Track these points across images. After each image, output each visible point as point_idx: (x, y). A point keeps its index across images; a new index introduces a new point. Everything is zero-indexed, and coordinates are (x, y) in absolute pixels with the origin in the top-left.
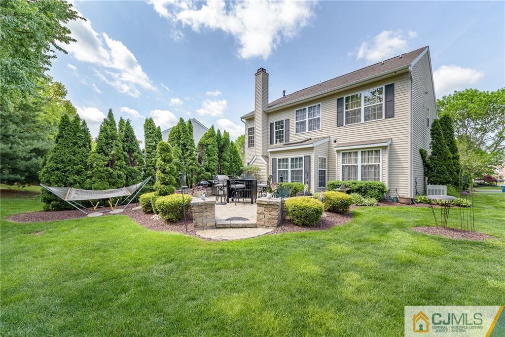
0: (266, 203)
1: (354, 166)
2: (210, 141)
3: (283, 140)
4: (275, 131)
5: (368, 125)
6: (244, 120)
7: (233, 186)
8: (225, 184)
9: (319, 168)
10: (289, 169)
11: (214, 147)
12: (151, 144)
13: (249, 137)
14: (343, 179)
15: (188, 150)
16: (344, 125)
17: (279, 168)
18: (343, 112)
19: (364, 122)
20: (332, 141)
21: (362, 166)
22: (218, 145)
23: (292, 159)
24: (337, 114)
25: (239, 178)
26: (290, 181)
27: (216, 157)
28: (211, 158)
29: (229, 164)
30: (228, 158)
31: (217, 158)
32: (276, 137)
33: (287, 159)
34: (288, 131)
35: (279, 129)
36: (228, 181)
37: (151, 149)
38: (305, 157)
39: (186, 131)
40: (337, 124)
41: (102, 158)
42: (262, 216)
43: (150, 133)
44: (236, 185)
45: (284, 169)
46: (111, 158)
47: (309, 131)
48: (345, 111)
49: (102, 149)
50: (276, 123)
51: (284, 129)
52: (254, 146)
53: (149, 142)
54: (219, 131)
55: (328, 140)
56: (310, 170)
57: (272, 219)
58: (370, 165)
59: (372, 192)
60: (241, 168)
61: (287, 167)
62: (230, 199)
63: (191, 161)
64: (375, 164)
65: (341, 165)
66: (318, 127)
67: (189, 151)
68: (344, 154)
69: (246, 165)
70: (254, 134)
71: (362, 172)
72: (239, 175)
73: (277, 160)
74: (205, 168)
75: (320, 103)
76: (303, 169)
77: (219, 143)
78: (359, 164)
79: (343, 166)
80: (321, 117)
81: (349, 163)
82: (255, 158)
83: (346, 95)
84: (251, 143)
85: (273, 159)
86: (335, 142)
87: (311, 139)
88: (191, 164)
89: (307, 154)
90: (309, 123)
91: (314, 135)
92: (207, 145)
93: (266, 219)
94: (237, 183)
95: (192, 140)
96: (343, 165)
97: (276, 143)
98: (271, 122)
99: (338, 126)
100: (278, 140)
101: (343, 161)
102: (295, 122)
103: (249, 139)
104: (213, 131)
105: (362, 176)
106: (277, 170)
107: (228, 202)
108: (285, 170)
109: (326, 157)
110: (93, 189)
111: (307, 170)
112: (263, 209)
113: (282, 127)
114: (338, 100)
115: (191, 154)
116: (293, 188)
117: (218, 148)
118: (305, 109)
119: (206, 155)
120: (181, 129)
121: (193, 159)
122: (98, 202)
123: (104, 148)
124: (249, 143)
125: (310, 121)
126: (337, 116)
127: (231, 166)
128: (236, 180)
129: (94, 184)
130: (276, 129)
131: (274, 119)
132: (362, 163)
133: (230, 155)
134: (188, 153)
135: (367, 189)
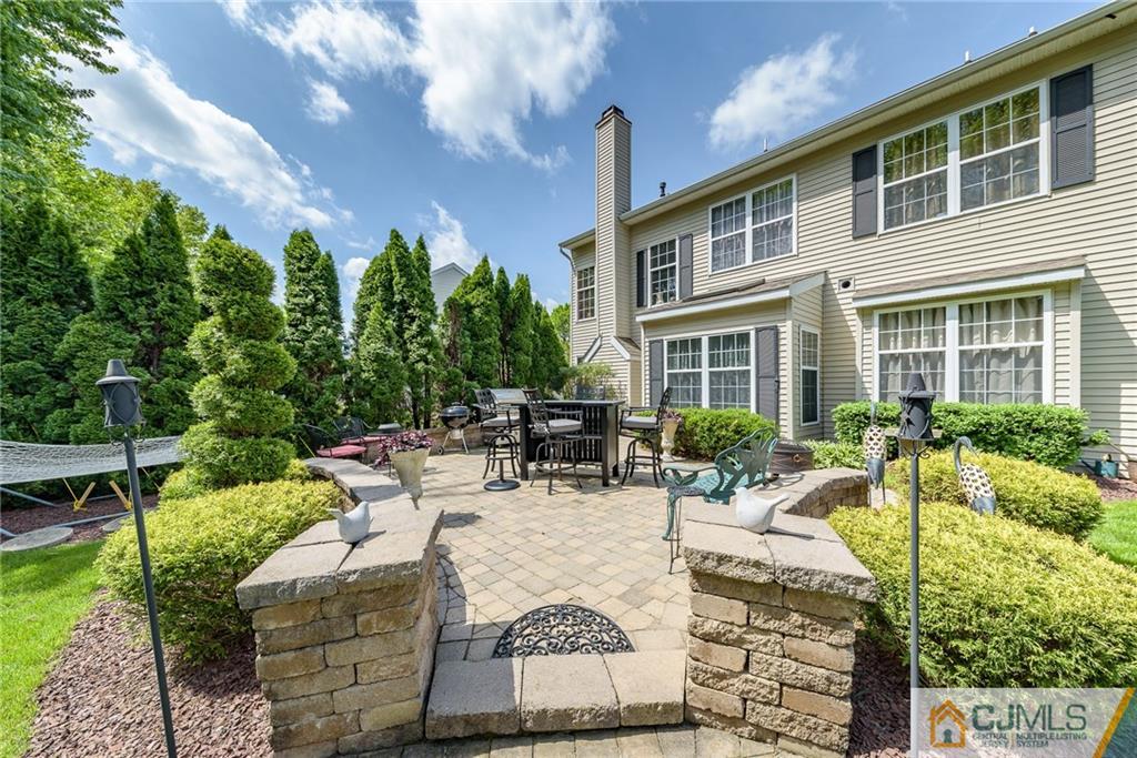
0: (763, 578)
1: (926, 355)
2: (478, 297)
3: (673, 294)
4: (650, 270)
5: (977, 221)
6: (568, 251)
7: (539, 427)
8: (515, 417)
9: (804, 364)
10: (705, 370)
11: (487, 313)
12: (301, 300)
13: (580, 293)
14: (883, 397)
15: (413, 319)
16: (881, 230)
17: (671, 365)
18: (873, 191)
19: (959, 213)
20: (836, 285)
21: (962, 353)
22: (502, 309)
23: (714, 341)
24: (855, 201)
25: (560, 398)
26: (705, 403)
27: (494, 340)
28: (480, 343)
29: (530, 359)
30: (528, 344)
31: (498, 343)
32: (654, 286)
33: (696, 343)
34: (688, 267)
35: (663, 263)
36: (524, 409)
37: (299, 315)
38: (758, 331)
39: (408, 266)
40: (854, 229)
41: (114, 337)
42: (730, 658)
43: (300, 270)
44: (551, 423)
45: (686, 370)
46: (150, 336)
47: (754, 260)
48: (881, 186)
49: (117, 309)
50: (654, 249)
51: (677, 263)
52: (593, 315)
53: (296, 296)
54: (502, 271)
55: (820, 280)
56: (777, 370)
57: (810, 688)
58: (994, 351)
59: (1034, 444)
60: (562, 369)
61: (696, 362)
62: (532, 467)
63: (424, 351)
64: (1016, 345)
65: (877, 353)
66: (786, 246)
67: (417, 322)
68: (884, 318)
69: (573, 363)
70: (592, 284)
71: (961, 374)
72: (558, 388)
73: (665, 343)
74: (463, 370)
75: (794, 177)
76: (752, 368)
77: (503, 303)
78: (952, 348)
79: (881, 356)
80: (794, 215)
81: (905, 347)
82: (598, 344)
83: (884, 137)
84: (586, 307)
85: (651, 343)
86: (846, 285)
87: (763, 282)
88: (424, 359)
89: (766, 321)
90: (754, 238)
91: (774, 271)
92: (469, 308)
93: (761, 681)
94: (553, 416)
95: (424, 291)
96: (883, 352)
97: (654, 303)
98: (640, 249)
99: (855, 238)
100: (659, 294)
101: (884, 341)
102: (711, 240)
103: (580, 298)
104: (487, 271)
105: (962, 387)
106: (666, 371)
107: (525, 475)
108: (689, 373)
109: (818, 332)
110: (72, 438)
111: (768, 369)
112: (737, 611)
113: (672, 258)
114: (857, 157)
115: (423, 331)
116: (731, 428)
117: (501, 316)
118: (743, 199)
119: (467, 333)
120: (393, 262)
121: (430, 345)
122: (93, 484)
123: (126, 304)
124: (580, 307)
125: (756, 233)
126: (855, 206)
127: (535, 365)
128: (548, 406)
129: (78, 422)
130: (654, 265)
131: (647, 242)
132: (961, 343)
133: (533, 337)
134: (414, 327)
135: (1011, 431)
